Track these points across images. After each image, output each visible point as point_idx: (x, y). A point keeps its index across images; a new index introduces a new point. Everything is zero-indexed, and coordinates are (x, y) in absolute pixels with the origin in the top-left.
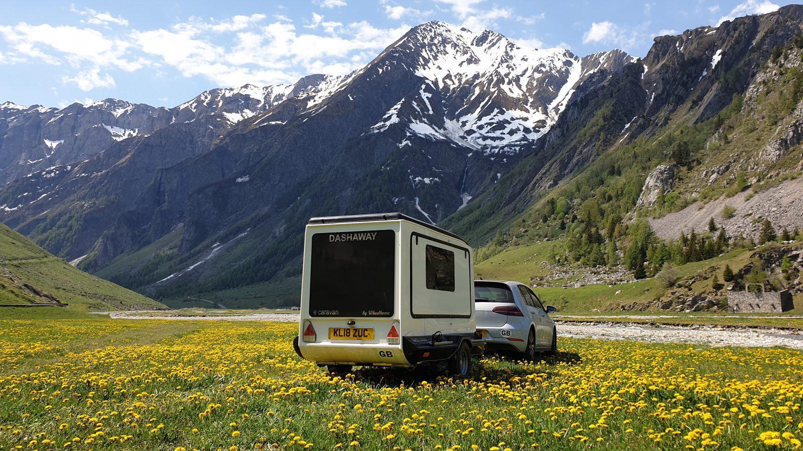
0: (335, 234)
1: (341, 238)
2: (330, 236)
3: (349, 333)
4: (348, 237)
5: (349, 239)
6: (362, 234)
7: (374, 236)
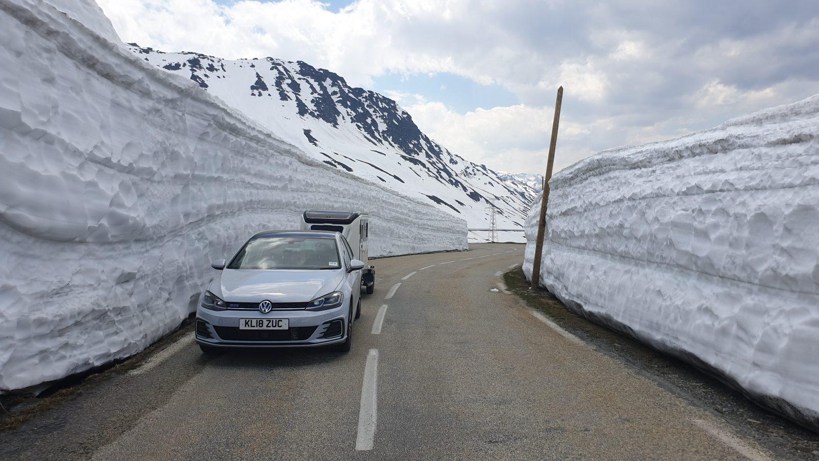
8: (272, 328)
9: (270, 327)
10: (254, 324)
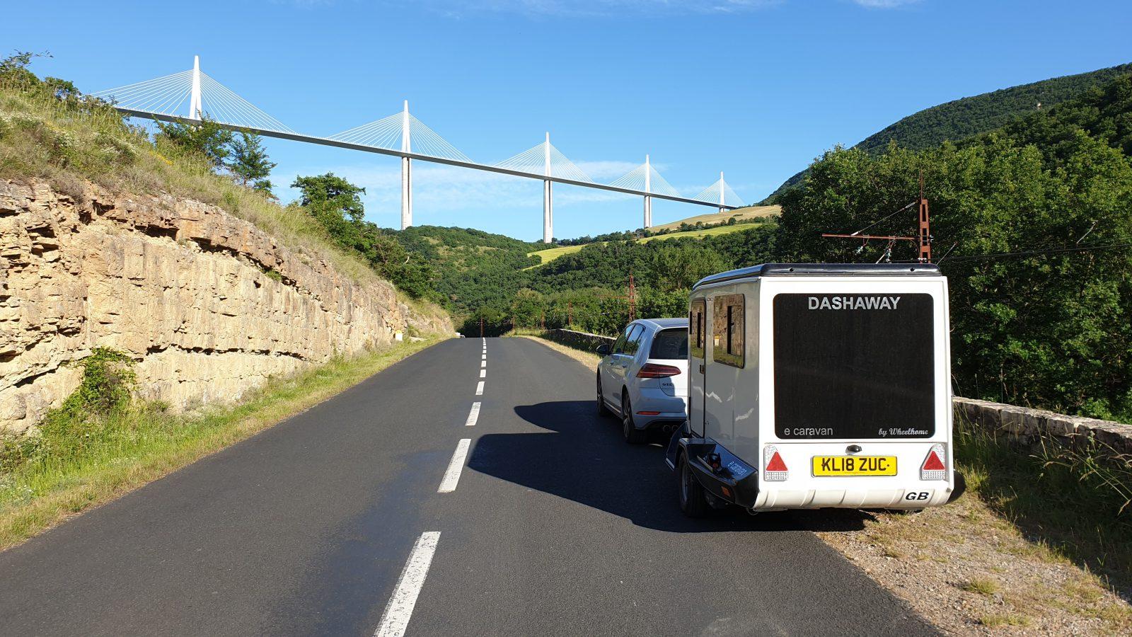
0: (820, 296)
1: (831, 303)
2: (810, 299)
3: (852, 464)
4: (845, 302)
5: (848, 306)
6: (873, 299)
7: (895, 303)
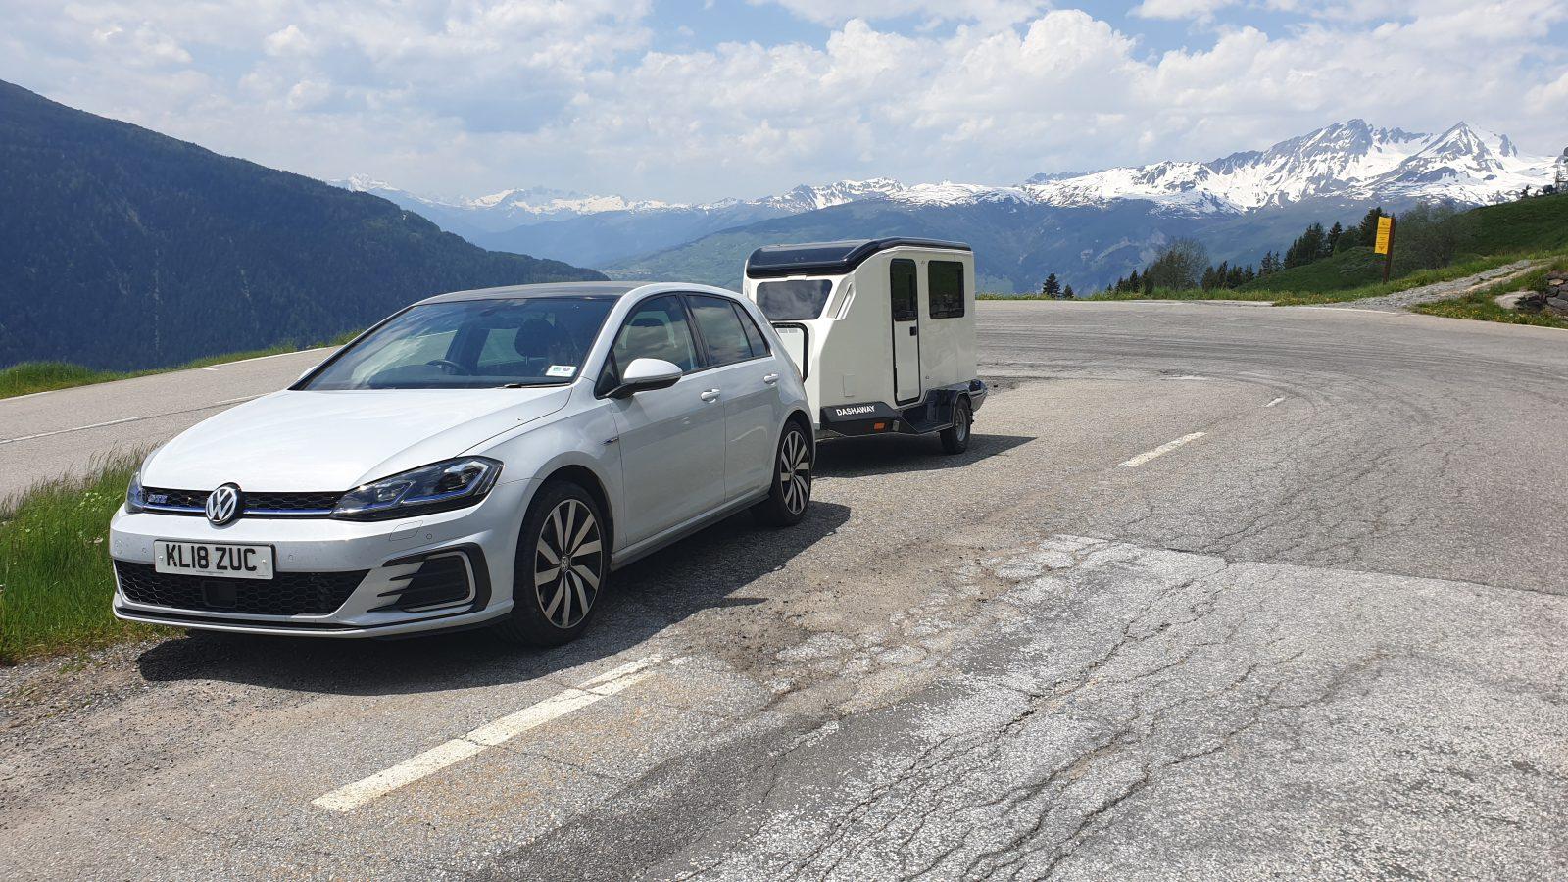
8: (230, 574)
9: (226, 568)
10: (187, 558)
